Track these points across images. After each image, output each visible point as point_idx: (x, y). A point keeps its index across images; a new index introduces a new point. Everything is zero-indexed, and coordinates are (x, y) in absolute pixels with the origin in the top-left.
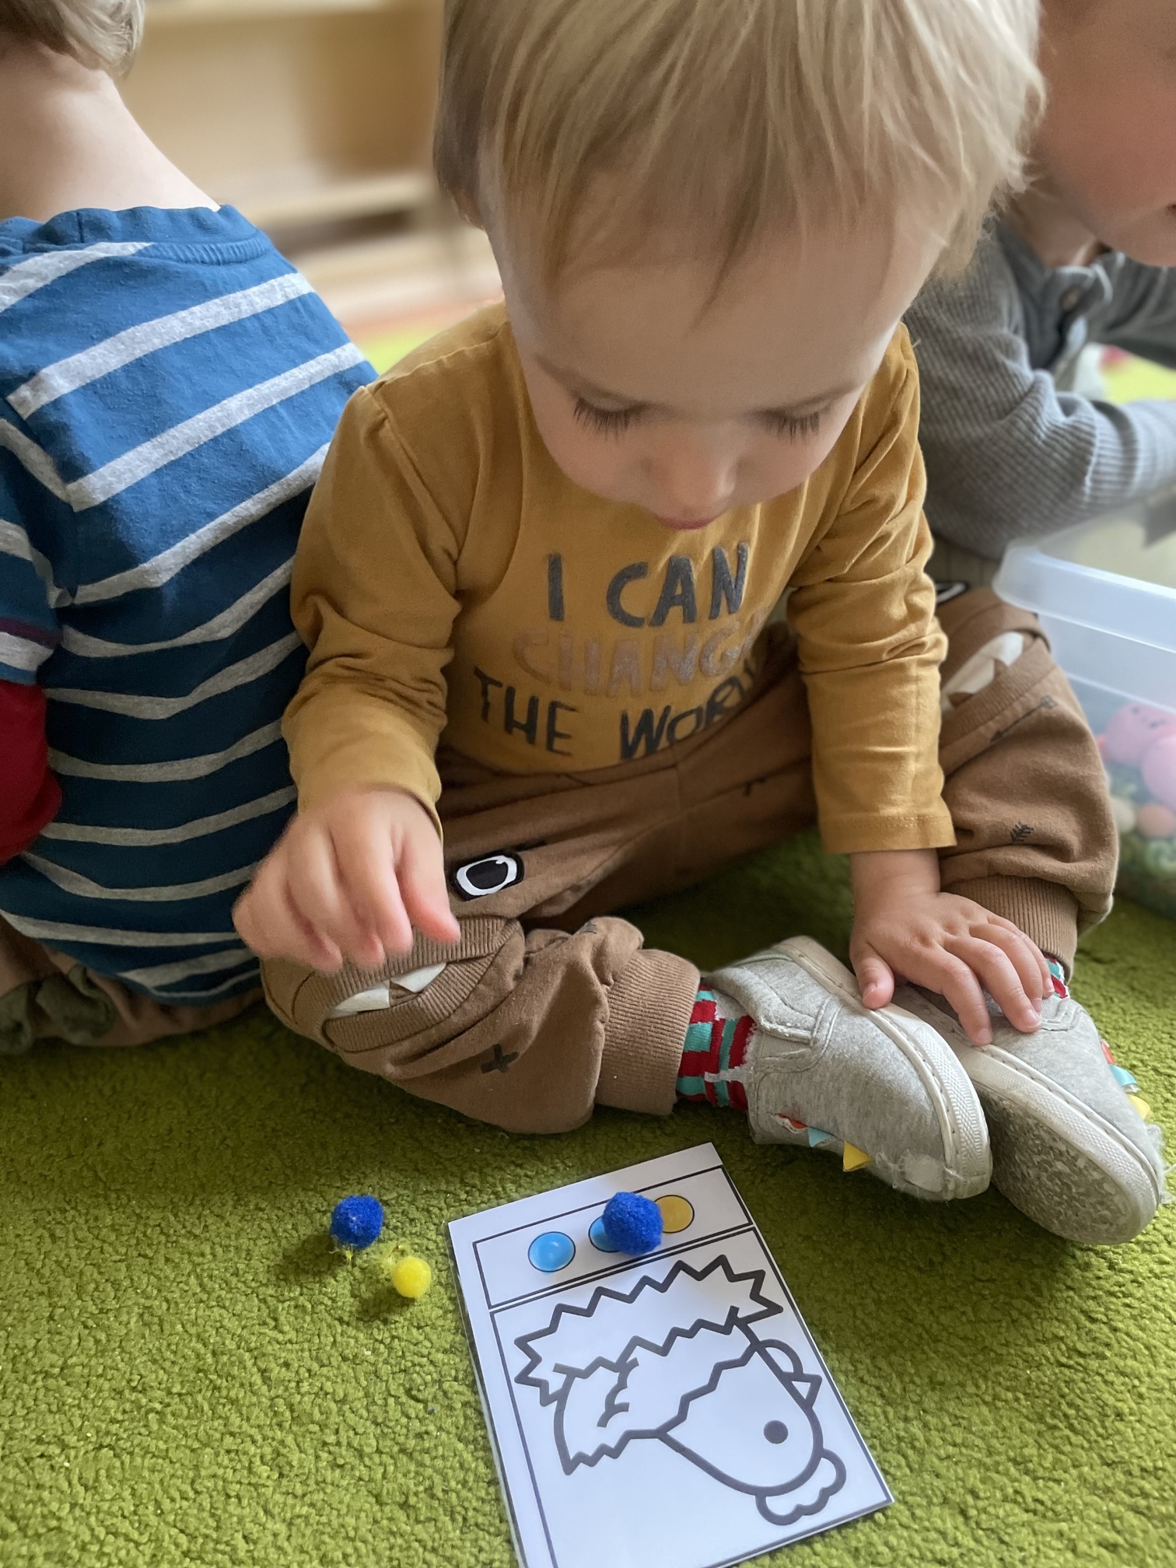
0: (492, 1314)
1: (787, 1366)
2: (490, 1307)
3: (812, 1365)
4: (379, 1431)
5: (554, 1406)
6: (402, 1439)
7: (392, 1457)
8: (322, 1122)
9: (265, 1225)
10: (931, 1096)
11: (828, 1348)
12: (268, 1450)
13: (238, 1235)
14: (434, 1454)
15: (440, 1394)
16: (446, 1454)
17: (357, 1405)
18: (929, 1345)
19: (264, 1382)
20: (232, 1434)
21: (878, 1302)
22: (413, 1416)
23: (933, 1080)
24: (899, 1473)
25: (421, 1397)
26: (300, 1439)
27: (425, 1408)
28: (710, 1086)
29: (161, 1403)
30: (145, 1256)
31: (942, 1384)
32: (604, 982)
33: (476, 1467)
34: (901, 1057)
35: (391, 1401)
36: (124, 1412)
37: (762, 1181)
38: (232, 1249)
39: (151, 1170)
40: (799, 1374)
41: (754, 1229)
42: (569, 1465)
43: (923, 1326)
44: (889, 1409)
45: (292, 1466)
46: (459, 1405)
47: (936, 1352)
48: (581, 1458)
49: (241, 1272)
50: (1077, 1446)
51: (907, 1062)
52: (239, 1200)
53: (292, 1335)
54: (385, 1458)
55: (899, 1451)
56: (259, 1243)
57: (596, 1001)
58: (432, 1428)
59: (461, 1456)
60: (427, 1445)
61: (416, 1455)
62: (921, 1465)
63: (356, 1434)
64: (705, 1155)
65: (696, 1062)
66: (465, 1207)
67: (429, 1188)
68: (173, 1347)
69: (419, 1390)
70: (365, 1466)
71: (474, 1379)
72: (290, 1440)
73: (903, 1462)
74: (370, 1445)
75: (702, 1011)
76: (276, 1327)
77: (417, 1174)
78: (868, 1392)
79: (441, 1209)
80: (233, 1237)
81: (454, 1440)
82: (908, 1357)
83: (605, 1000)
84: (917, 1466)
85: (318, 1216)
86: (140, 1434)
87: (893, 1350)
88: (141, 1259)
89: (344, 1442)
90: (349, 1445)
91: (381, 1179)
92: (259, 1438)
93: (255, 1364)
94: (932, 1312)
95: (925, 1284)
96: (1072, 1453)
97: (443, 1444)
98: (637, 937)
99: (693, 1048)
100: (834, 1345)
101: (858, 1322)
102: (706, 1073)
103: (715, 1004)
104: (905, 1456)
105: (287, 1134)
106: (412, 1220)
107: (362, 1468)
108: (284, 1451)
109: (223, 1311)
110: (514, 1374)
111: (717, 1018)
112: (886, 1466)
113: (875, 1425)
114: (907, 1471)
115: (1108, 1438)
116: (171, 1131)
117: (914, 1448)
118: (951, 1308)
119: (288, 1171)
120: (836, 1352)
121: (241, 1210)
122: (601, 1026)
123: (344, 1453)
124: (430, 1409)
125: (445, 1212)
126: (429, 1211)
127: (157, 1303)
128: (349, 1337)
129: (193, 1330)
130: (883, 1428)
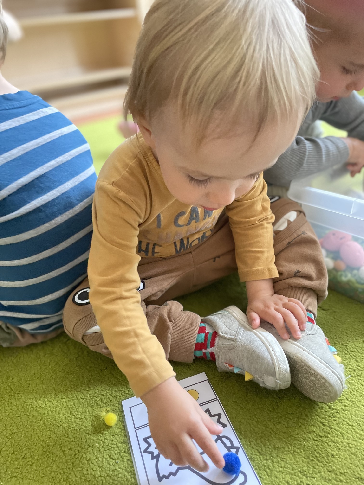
0: (136, 431)
1: (229, 444)
2: (135, 428)
3: (236, 443)
4: (100, 470)
5: (155, 460)
6: (108, 472)
7: (105, 478)
8: (83, 369)
9: (65, 404)
10: (271, 357)
11: (242, 438)
12: (65, 477)
13: (56, 407)
14: (118, 476)
15: (120, 457)
16: (122, 476)
17: (94, 461)
18: (273, 435)
19: (64, 455)
20: (54, 471)
21: (257, 422)
22: (111, 464)
23: (272, 352)
24: (264, 477)
25: (114, 458)
26: (76, 473)
27: (115, 461)
28: (205, 354)
29: (32, 462)
30: (27, 415)
31: (278, 448)
32: (171, 321)
33: (131, 480)
34: (262, 344)
35: (104, 460)
36: (20, 465)
37: (221, 384)
38: (54, 412)
39: (28, 387)
40: (232, 447)
41: (218, 400)
42: (160, 479)
43: (271, 429)
44: (261, 456)
45: (73, 482)
46: (126, 460)
47: (276, 437)
48: (164, 476)
49: (57, 419)
50: (320, 466)
51: (264, 346)
52: (56, 396)
53: (73, 439)
54: (102, 478)
55: (264, 470)
56: (63, 409)
57: (168, 328)
58: (117, 468)
59: (127, 477)
60: (116, 473)
61: (112, 477)
62: (271, 474)
63: (93, 471)
64: (202, 376)
65: (200, 346)
66: (128, 396)
67: (116, 390)
68: (35, 444)
69: (113, 456)
70: (96, 481)
71: (129, 452)
72: (72, 473)
73: (266, 473)
74: (97, 474)
75: (202, 330)
76: (68, 437)
77: (112, 385)
78: (255, 451)
79: (120, 397)
80: (54, 408)
81: (124, 472)
82: (267, 439)
83: (171, 327)
84: (270, 475)
85: (81, 400)
86: (25, 472)
87: (262, 437)
88: (25, 416)
89: (89, 473)
90: (91, 474)
91: (101, 387)
92: (62, 473)
93: (61, 449)
94: (274, 425)
95: (272, 416)
96: (318, 468)
97: (121, 473)
98: (181, 307)
99: (199, 341)
100: (244, 436)
101: (251, 429)
102: (203, 350)
103: (205, 327)
104: (266, 472)
105: (71, 374)
106: (111, 401)
107: (95, 481)
108: (70, 477)
109: (51, 432)
110: (143, 450)
111: (206, 332)
112: (260, 475)
113: (257, 462)
114: (267, 476)
115: (329, 463)
116: (35, 374)
117: (269, 469)
118: (280, 423)
119: (72, 386)
120: (245, 439)
121: (57, 399)
122: (170, 335)
123: (90, 477)
124: (117, 462)
125: (121, 398)
126: (116, 397)
127: (30, 430)
128: (91, 439)
129: (41, 439)
130: (260, 463)
